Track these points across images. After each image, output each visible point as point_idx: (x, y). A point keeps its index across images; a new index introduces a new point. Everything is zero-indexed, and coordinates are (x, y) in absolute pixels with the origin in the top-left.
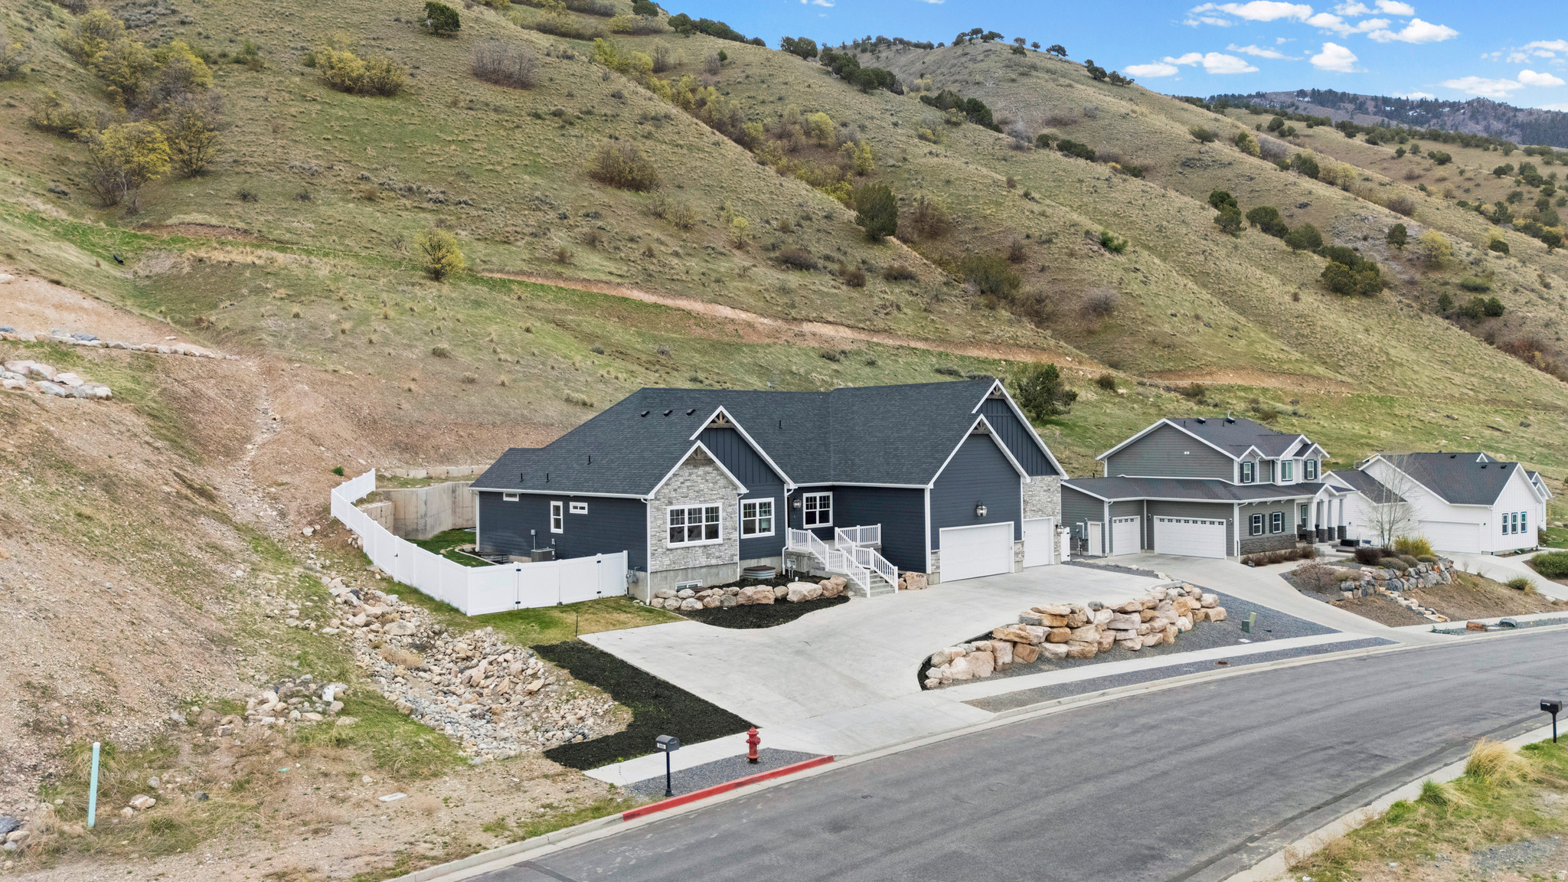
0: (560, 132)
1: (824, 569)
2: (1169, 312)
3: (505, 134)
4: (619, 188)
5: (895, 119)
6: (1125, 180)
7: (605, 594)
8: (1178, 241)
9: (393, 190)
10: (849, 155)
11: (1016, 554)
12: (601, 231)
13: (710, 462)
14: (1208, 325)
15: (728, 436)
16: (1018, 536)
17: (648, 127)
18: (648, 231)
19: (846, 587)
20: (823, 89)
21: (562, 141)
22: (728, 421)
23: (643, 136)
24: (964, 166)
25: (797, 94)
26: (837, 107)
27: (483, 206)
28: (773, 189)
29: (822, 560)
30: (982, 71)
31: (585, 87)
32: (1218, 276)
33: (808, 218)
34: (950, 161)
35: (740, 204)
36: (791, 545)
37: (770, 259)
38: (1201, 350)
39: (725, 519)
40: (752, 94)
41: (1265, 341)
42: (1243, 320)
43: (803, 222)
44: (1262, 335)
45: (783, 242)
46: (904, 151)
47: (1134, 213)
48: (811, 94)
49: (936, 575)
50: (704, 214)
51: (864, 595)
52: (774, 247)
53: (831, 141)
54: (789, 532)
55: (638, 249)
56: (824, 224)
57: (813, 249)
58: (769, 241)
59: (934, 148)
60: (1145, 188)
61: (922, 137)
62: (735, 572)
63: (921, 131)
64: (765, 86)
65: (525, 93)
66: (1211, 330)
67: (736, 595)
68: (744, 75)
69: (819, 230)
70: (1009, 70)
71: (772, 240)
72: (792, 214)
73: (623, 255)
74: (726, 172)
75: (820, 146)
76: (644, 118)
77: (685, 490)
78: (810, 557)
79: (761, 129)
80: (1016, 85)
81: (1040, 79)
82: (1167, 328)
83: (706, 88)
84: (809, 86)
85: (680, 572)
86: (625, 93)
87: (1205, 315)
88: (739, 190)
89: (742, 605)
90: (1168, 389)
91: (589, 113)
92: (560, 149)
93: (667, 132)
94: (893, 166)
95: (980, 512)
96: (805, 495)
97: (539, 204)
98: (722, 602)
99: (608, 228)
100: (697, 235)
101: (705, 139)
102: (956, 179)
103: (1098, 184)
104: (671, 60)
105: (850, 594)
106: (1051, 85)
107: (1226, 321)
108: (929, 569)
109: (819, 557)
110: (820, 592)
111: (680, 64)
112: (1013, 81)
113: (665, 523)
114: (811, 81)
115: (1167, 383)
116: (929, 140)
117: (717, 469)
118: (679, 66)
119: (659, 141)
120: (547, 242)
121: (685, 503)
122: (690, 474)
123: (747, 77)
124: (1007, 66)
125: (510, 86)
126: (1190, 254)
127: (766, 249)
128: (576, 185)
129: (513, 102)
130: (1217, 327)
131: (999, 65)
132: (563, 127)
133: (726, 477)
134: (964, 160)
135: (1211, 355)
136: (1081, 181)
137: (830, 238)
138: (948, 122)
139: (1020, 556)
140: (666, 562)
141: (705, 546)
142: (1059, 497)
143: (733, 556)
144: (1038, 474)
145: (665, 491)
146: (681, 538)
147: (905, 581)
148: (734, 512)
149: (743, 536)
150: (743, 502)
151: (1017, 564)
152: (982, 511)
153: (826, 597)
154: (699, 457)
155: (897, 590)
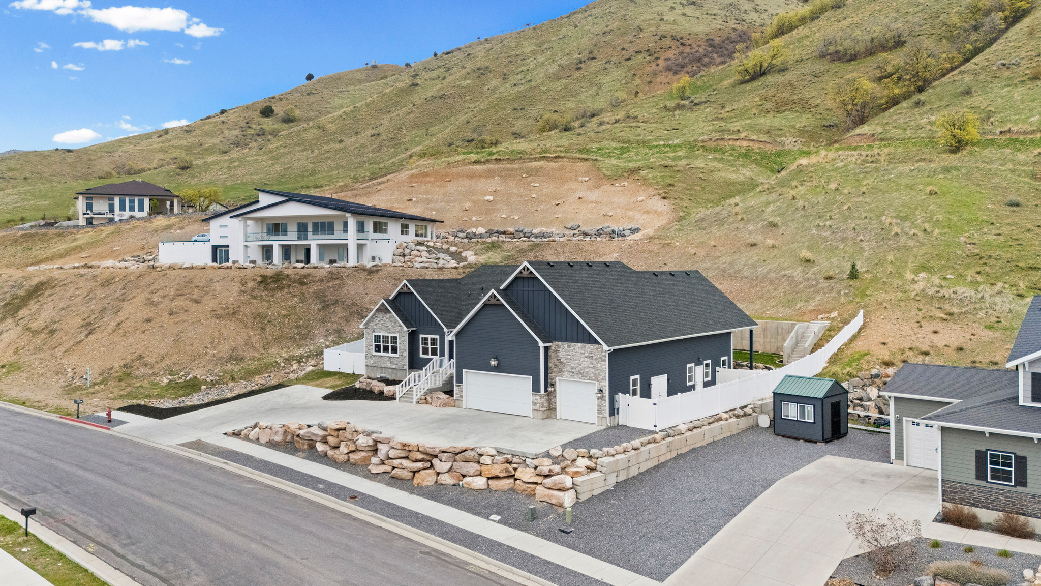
11: (534, 404)
13: (389, 312)
16: (535, 389)
22: (409, 288)
39: (400, 344)
49: (460, 402)
77: (381, 325)
85: (379, 369)
108: (456, 396)
113: (371, 341)
117: (393, 316)
121: (380, 332)
122: (383, 317)
133: (398, 321)
139: (538, 405)
140: (372, 361)
141: (390, 357)
142: (605, 365)
143: (404, 365)
144: (578, 341)
145: (371, 324)
146: (379, 351)
147: (426, 399)
148: (404, 341)
149: (421, 356)
150: (421, 336)
151: (535, 412)
152: (493, 363)
153: (392, 398)
154: (382, 308)
155: (414, 403)
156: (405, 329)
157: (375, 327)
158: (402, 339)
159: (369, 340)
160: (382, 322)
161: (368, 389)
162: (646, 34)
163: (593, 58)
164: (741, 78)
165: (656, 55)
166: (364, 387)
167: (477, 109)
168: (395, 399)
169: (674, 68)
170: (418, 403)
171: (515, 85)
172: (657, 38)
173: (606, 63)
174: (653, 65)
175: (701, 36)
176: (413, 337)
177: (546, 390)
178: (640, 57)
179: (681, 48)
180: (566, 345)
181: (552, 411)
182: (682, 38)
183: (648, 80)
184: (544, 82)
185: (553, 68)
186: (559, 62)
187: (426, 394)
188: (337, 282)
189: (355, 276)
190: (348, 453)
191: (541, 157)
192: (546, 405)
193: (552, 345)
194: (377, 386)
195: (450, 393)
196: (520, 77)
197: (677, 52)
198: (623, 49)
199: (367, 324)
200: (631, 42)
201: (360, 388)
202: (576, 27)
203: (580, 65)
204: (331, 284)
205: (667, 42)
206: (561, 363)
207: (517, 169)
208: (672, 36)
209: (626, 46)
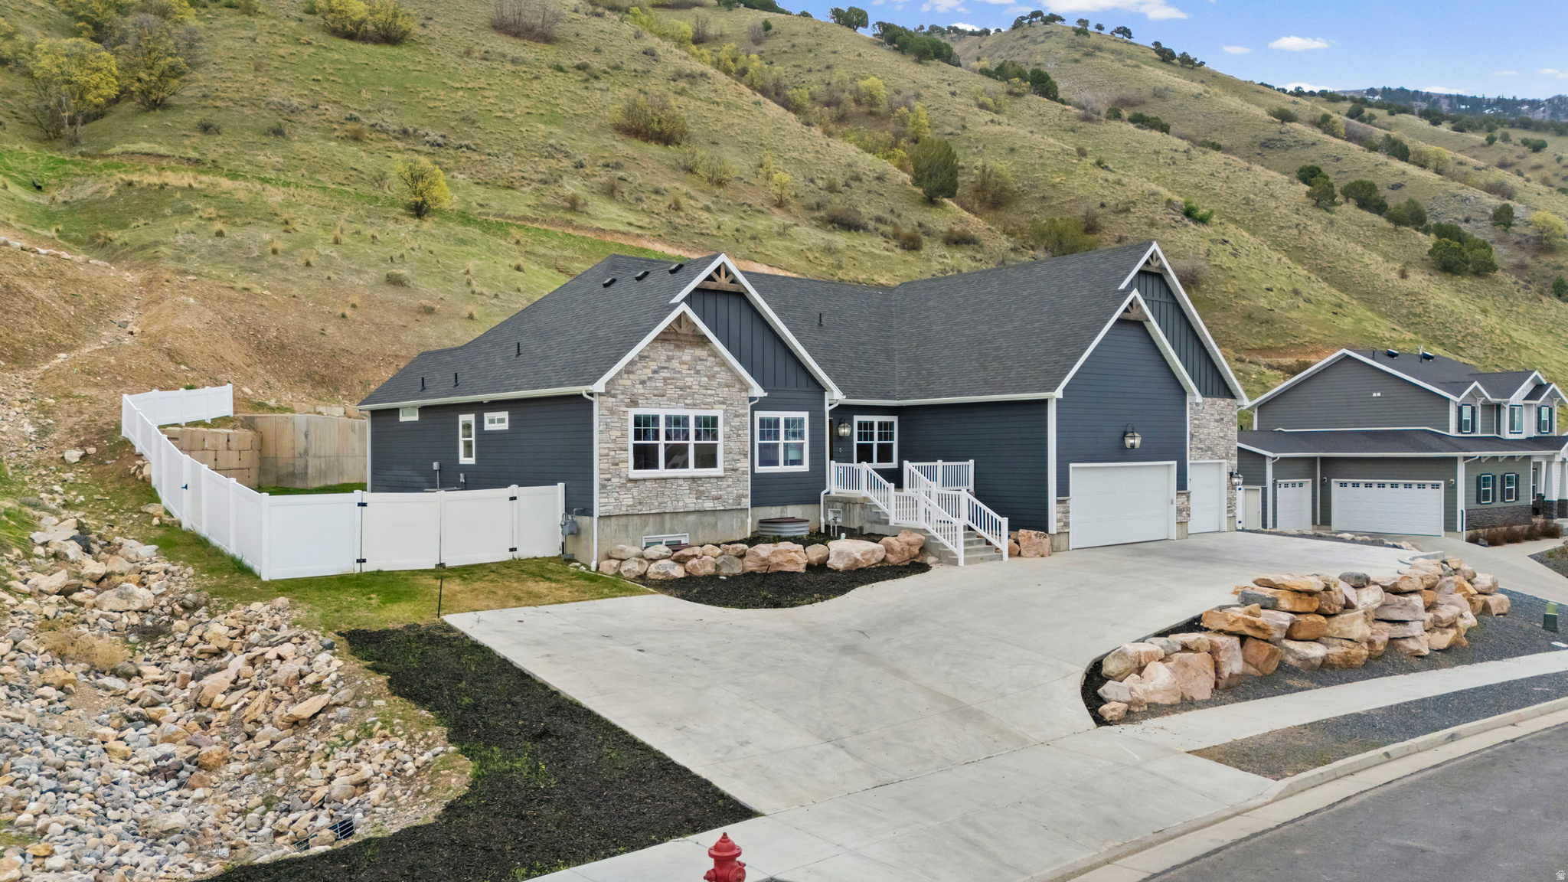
0: (583, 85)
1: (887, 522)
2: (1264, 286)
3: (521, 84)
4: (646, 141)
5: (952, 89)
6: (1204, 153)
7: (524, 553)
8: (1268, 214)
9: (385, 131)
10: (903, 121)
11: (1180, 511)
12: (622, 182)
13: (703, 341)
14: (1308, 301)
15: (735, 305)
16: (1182, 484)
17: (682, 84)
18: (677, 184)
19: (923, 549)
20: (875, 59)
21: (585, 93)
22: (734, 281)
23: (676, 93)
24: (1029, 135)
25: (847, 63)
26: (890, 76)
27: (488, 151)
28: (818, 148)
29: (884, 508)
30: (1043, 52)
31: (614, 43)
32: (1314, 251)
33: (858, 179)
34: (1014, 130)
35: (781, 162)
36: (833, 488)
37: (814, 219)
38: (1304, 327)
39: (727, 437)
40: (797, 63)
41: (1372, 319)
42: (1345, 297)
43: (853, 184)
44: (1369, 314)
45: (829, 202)
46: (963, 119)
47: (1218, 185)
48: (862, 63)
49: (1063, 538)
50: (741, 171)
51: (954, 562)
52: (819, 207)
53: (883, 108)
54: (832, 468)
55: (663, 202)
56: (875, 185)
57: (863, 210)
58: (812, 200)
59: (996, 117)
60: (1227, 161)
61: (983, 106)
62: (743, 523)
63: (981, 99)
64: (812, 55)
65: (548, 47)
66: (1312, 306)
67: (741, 556)
68: (789, 44)
69: (869, 192)
70: (1071, 50)
71: (817, 199)
72: (840, 172)
73: (645, 207)
74: (767, 131)
75: (871, 113)
76: (678, 75)
77: (660, 384)
78: (865, 504)
79: (807, 96)
80: (1079, 65)
81: (1106, 60)
82: (1263, 303)
83: (748, 56)
84: (860, 55)
85: (651, 519)
86: (659, 51)
87: (1305, 291)
88: (781, 148)
89: (752, 574)
90: (1270, 367)
91: (617, 68)
92: (582, 101)
93: (703, 89)
94: (952, 134)
95: (1129, 442)
96: (857, 419)
97: (554, 151)
98: (717, 567)
99: (631, 179)
100: (731, 192)
101: (745, 98)
102: (1022, 147)
103: (1177, 155)
104: (712, 30)
105: (930, 560)
106: (1117, 65)
107: (1328, 298)
108: (1053, 527)
109: (881, 505)
110: (880, 555)
111: (721, 36)
112: (1077, 61)
113: (624, 436)
114: (861, 50)
115: (1268, 360)
116: (990, 110)
117: (715, 354)
118: (720, 38)
119: (694, 98)
120: (558, 190)
121: (659, 406)
122: (669, 359)
123: (793, 46)
124: (1069, 47)
125: (531, 39)
126: (1282, 228)
127: (810, 208)
128: (597, 137)
129: (533, 55)
130: (1319, 303)
131: (1061, 45)
132: (587, 80)
133: (730, 369)
134: (1029, 129)
135: (1316, 333)
136: (1157, 153)
137: (882, 200)
138: (1010, 93)
139: (1185, 514)
140: (626, 500)
141: (694, 479)
142: (1235, 431)
143: (740, 497)
144: (1206, 394)
145: (624, 382)
146: (652, 464)
148: (744, 427)
149: (759, 468)
150: (758, 415)
151: (1179, 527)
152: (1132, 441)
154: (684, 330)
155: (1006, 557)
156: (758, 392)
158: (736, 422)
159: (614, 434)
170: (1010, 555)
192: (1189, 510)
199: (610, 381)
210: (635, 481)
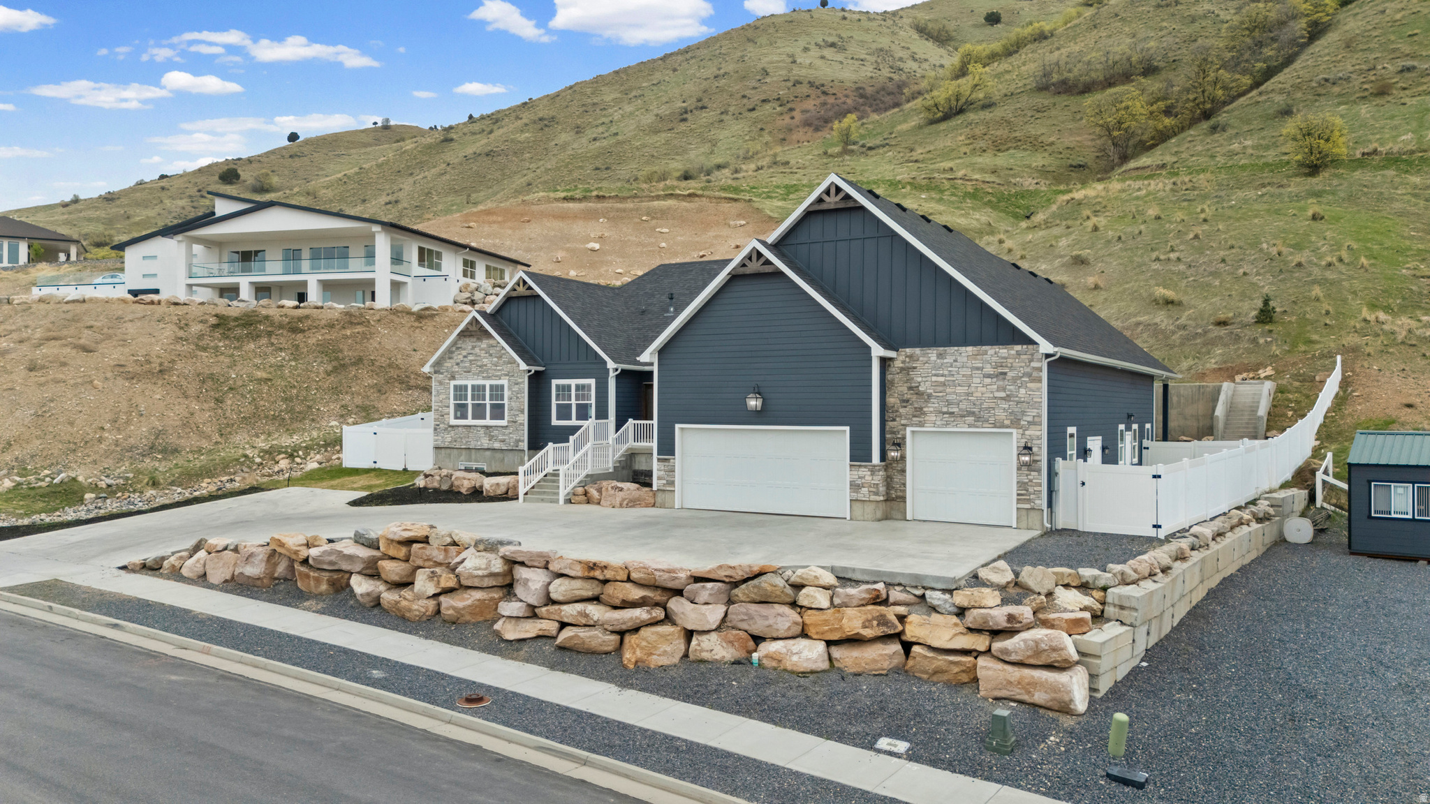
11: (856, 486)
13: (487, 334)
16: (859, 454)
22: (529, 288)
39: (510, 399)
49: (667, 495)
62: (522, 460)
77: (468, 364)
85: (464, 452)
95: (749, 402)
108: (656, 484)
113: (449, 398)
117: (498, 341)
121: (467, 379)
122: (473, 348)
133: (507, 352)
139: (865, 490)
140: (448, 438)
141: (487, 427)
142: (1039, 389)
143: (518, 441)
144: (965, 343)
145: (448, 364)
146: (464, 417)
147: (586, 493)
148: (521, 391)
149: (555, 422)
150: (555, 382)
151: (857, 506)
152: (754, 403)
153: (508, 496)
154: (474, 328)
155: (561, 501)
156: (523, 366)
157: (456, 369)
158: (516, 388)
159: (442, 397)
160: (471, 357)
161: (445, 487)
162: (775, 79)
163: (703, 108)
164: (931, 116)
165: (789, 106)
166: (436, 485)
167: (542, 169)
168: (517, 499)
169: (816, 122)
170: (569, 501)
171: (595, 139)
172: (790, 84)
173: (722, 113)
174: (787, 120)
175: (848, 84)
176: (538, 384)
177: (883, 457)
178: (768, 107)
179: (823, 98)
180: (933, 354)
181: (895, 504)
182: (823, 85)
183: (781, 136)
184: (636, 135)
185: (648, 119)
186: (656, 112)
187: (583, 484)
188: (359, 329)
189: (392, 321)
190: (436, 596)
191: (666, 195)
192: (882, 489)
193: (900, 358)
194: (465, 482)
195: (642, 479)
196: (601, 129)
197: (818, 102)
198: (744, 97)
199: (438, 363)
200: (755, 88)
201: (425, 488)
202: (675, 70)
203: (685, 116)
204: (348, 332)
205: (804, 89)
206: (920, 394)
207: (631, 210)
208: (810, 82)
209: (747, 93)
210: (453, 426)
